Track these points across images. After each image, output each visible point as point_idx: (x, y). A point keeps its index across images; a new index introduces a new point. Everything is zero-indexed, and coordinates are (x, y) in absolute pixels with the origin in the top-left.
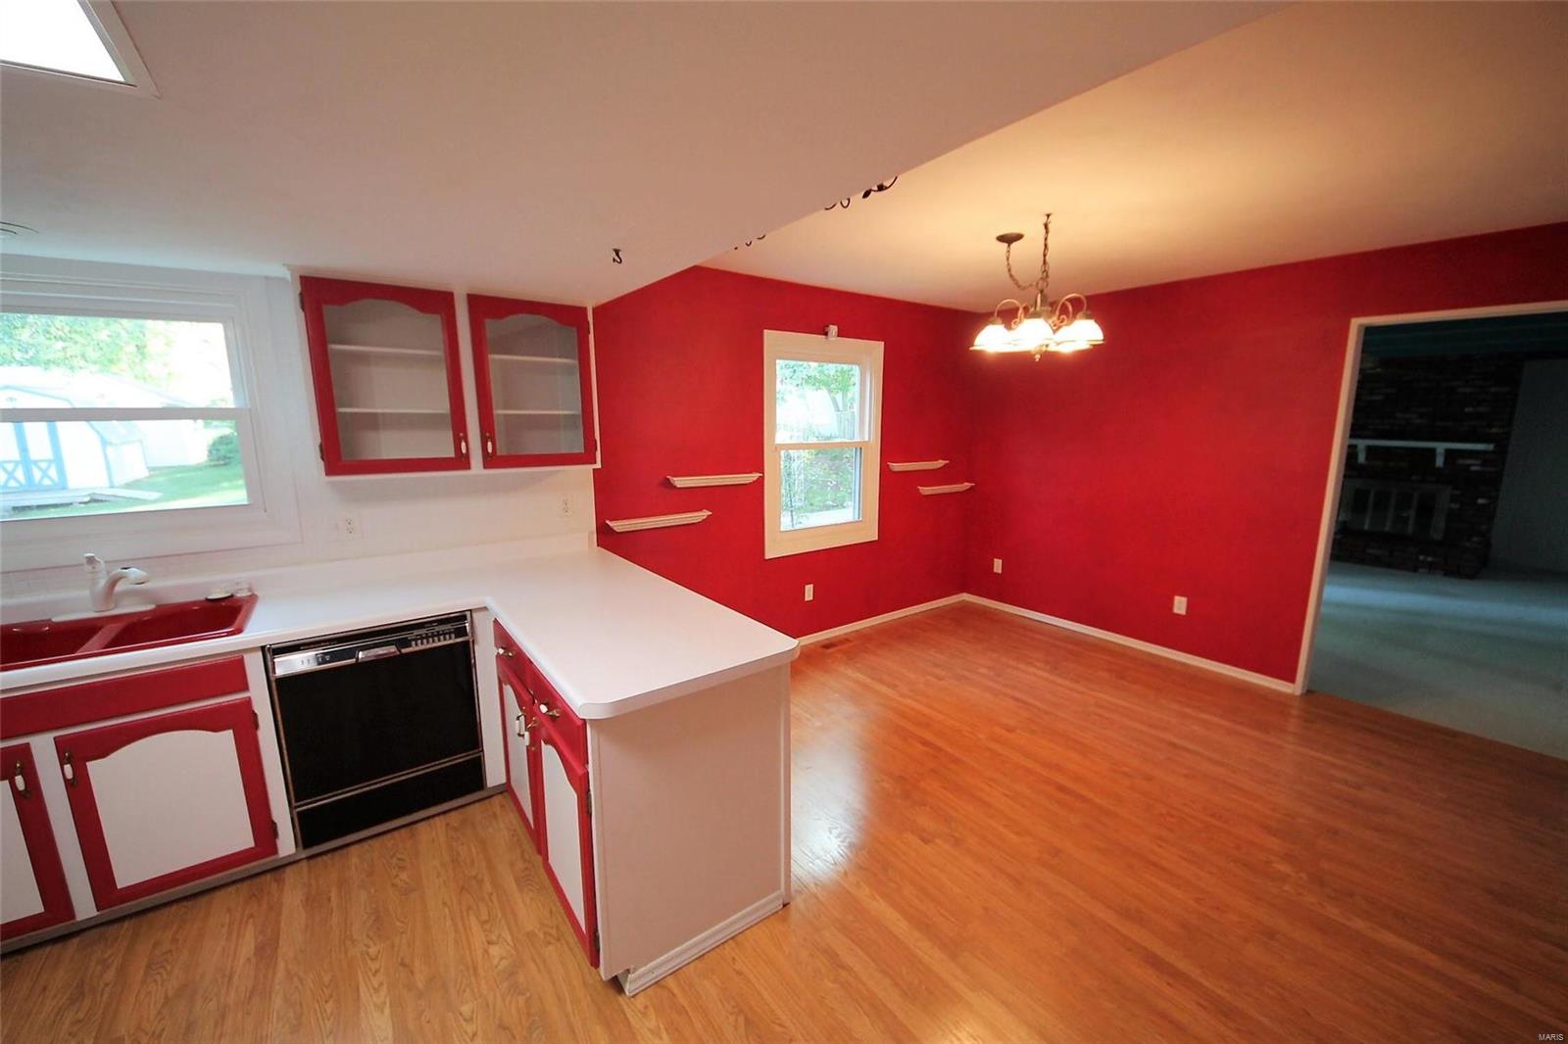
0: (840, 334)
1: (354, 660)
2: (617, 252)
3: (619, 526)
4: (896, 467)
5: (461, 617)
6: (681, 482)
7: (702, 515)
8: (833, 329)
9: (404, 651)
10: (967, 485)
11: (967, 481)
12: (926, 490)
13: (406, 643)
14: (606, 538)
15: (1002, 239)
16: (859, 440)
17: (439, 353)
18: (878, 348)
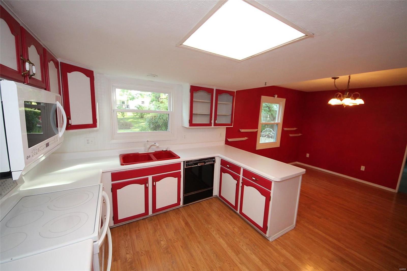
0: (278, 97)
1: (197, 165)
2: (266, 83)
3: (230, 140)
4: (286, 129)
5: (214, 158)
6: (243, 131)
7: (246, 138)
8: (276, 96)
9: (205, 164)
10: (300, 134)
11: (300, 133)
12: (291, 135)
13: (205, 163)
14: (227, 143)
15: (333, 78)
16: (277, 122)
17: (210, 101)
18: (284, 100)
